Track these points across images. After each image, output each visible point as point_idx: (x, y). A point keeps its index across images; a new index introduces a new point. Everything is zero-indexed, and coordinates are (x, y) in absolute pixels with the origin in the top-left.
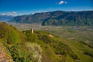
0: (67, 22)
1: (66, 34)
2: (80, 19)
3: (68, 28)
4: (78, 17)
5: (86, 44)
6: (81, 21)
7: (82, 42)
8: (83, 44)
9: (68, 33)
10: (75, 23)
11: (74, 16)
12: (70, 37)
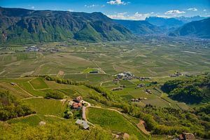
0: (12, 35)
1: (14, 66)
2: (43, 28)
3: (16, 51)
4: (36, 24)
5: (51, 80)
6: (44, 32)
7: (44, 77)
8: (46, 81)
9: (19, 63)
10: (32, 37)
11: (27, 20)
12: (24, 72)
